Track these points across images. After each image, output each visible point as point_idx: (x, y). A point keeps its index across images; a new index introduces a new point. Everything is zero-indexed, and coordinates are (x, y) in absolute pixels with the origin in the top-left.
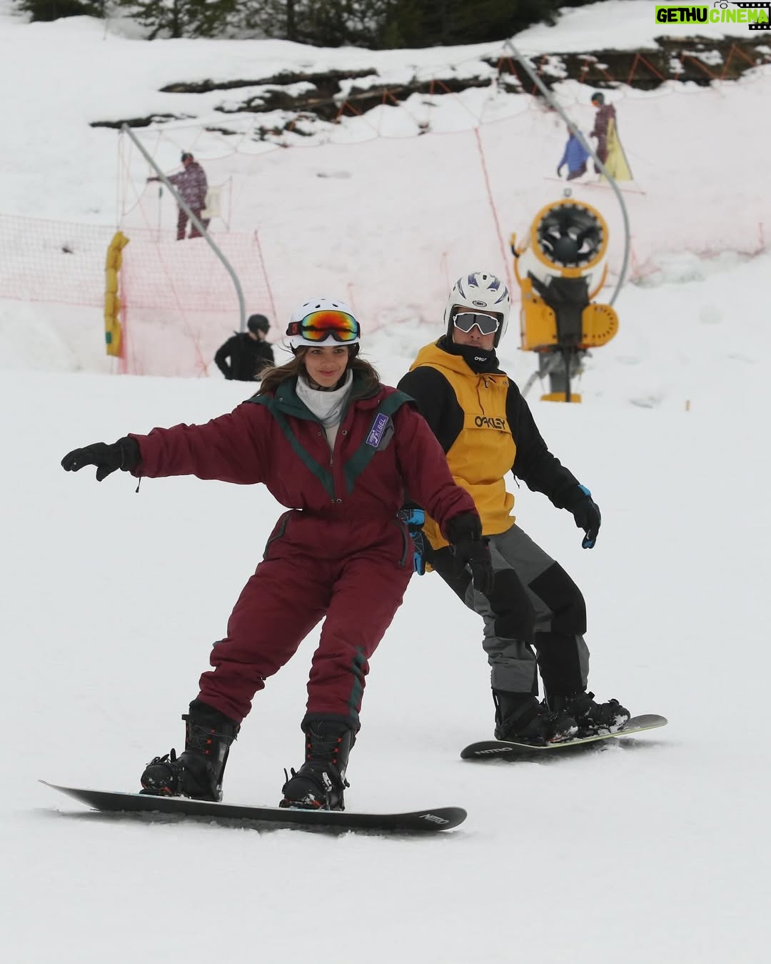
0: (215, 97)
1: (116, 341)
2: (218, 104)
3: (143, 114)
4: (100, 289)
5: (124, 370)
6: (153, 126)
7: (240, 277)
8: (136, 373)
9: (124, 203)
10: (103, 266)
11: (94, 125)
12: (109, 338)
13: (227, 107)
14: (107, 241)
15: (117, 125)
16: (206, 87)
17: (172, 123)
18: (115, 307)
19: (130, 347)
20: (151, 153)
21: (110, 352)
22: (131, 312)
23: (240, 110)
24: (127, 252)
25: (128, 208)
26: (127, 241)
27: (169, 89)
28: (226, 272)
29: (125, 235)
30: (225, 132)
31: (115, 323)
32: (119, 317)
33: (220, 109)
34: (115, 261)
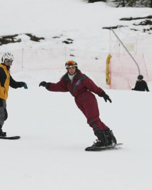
0: (133, 21)
1: (108, 81)
2: (133, 23)
3: (115, 26)
4: (105, 68)
5: (110, 88)
6: (118, 29)
7: (139, 66)
8: (113, 89)
9: (111, 47)
10: (105, 63)
11: (103, 28)
12: (107, 80)
13: (136, 24)
14: (106, 57)
15: (109, 28)
16: (131, 19)
17: (122, 28)
18: (108, 73)
19: (112, 82)
20: (117, 35)
21: (107, 84)
22: (112, 74)
23: (139, 25)
24: (111, 59)
25: (112, 48)
26: (111, 57)
27: (122, 19)
28: (135, 64)
29: (111, 55)
30: (135, 30)
31: (108, 77)
32: (109, 75)
33: (134, 24)
34: (108, 61)
